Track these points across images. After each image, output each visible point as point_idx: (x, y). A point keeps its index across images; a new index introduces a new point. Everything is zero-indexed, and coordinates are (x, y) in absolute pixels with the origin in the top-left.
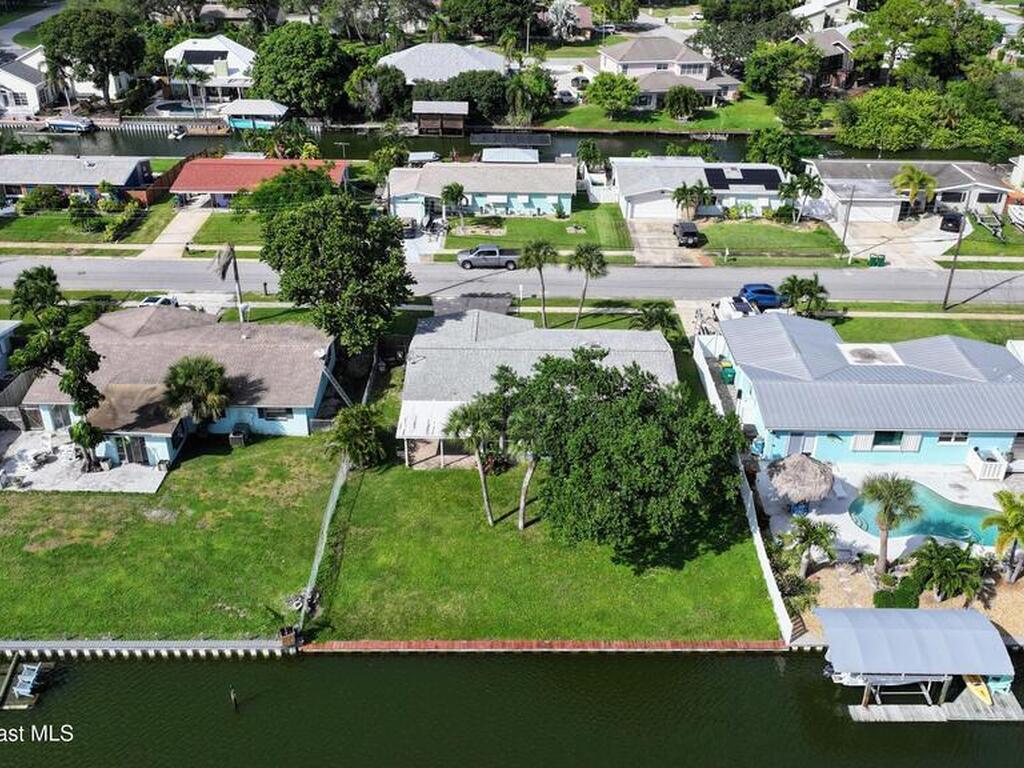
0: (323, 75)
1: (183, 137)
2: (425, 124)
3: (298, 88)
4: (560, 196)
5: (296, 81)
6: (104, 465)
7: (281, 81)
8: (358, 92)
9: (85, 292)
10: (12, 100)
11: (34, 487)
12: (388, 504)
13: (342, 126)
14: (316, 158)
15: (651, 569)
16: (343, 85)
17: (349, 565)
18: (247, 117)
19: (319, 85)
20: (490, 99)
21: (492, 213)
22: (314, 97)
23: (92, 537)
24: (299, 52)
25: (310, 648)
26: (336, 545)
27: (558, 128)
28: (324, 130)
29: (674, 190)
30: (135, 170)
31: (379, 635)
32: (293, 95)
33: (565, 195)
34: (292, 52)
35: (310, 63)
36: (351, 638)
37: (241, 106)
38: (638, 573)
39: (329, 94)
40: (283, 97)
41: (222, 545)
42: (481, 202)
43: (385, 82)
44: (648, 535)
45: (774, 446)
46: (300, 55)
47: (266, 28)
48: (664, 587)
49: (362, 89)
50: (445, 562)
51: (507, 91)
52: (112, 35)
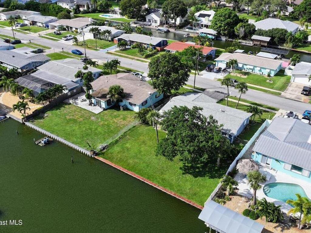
0: (228, 24)
1: (187, 37)
2: (256, 43)
3: (220, 27)
4: (271, 70)
5: (220, 24)
6: (92, 105)
7: (217, 24)
8: (238, 30)
9: (127, 68)
10: (154, 22)
11: (78, 105)
12: (140, 134)
13: (231, 40)
14: (208, 46)
15: (188, 174)
16: (234, 27)
17: (119, 144)
18: (205, 33)
19: (227, 27)
20: (279, 38)
21: (248, 71)
22: (225, 30)
23: (78, 118)
24: (223, 17)
25: (96, 157)
26: (121, 138)
27: (301, 51)
28: (226, 40)
29: (309, 75)
30: (161, 42)
31: (111, 161)
32: (219, 29)
33: (273, 70)
34: (221, 16)
35: (226, 20)
36: (105, 159)
37: (204, 30)
38: (183, 174)
39: (229, 29)
40: (216, 29)
41: (99, 129)
42: (245, 67)
43: (247, 28)
44: (196, 166)
45: (256, 157)
46: (223, 18)
47: (236, 10)
48: (187, 180)
49: (240, 30)
50: (140, 152)
51: (286, 36)
52: (178, 7)
